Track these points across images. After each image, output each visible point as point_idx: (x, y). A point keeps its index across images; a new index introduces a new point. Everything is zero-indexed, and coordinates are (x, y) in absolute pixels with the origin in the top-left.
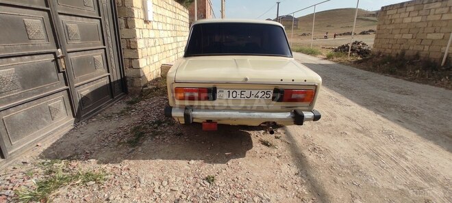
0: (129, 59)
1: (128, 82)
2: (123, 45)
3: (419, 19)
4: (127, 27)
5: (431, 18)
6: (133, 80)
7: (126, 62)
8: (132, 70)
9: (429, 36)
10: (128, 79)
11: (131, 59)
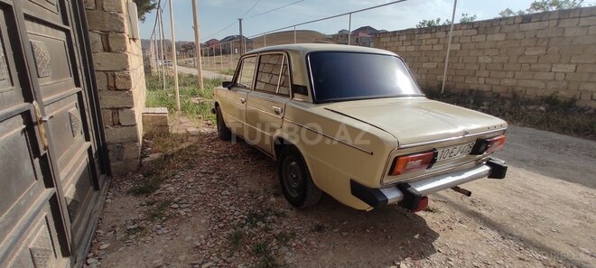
0: (112, 109)
1: (110, 154)
2: (101, 83)
3: (412, 48)
4: (107, 49)
5: (423, 48)
6: (121, 147)
7: (107, 116)
8: (119, 130)
9: (424, 65)
10: (109, 147)
11: (116, 110)
